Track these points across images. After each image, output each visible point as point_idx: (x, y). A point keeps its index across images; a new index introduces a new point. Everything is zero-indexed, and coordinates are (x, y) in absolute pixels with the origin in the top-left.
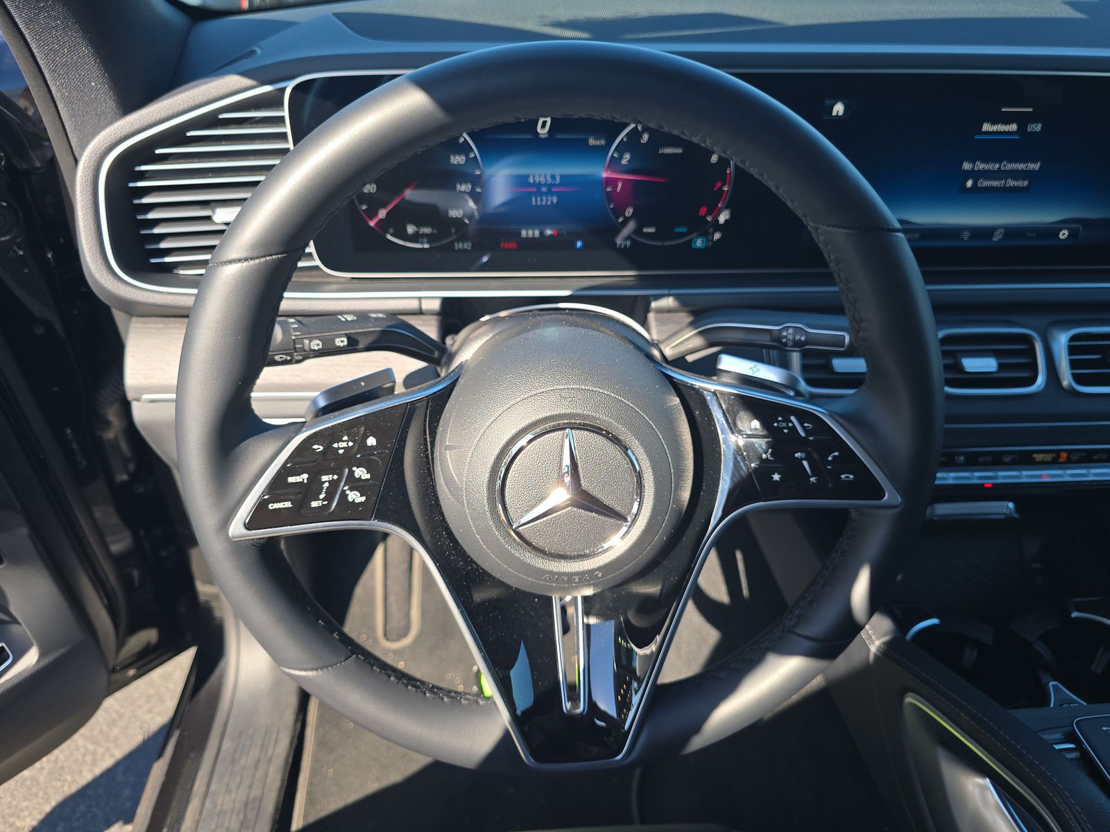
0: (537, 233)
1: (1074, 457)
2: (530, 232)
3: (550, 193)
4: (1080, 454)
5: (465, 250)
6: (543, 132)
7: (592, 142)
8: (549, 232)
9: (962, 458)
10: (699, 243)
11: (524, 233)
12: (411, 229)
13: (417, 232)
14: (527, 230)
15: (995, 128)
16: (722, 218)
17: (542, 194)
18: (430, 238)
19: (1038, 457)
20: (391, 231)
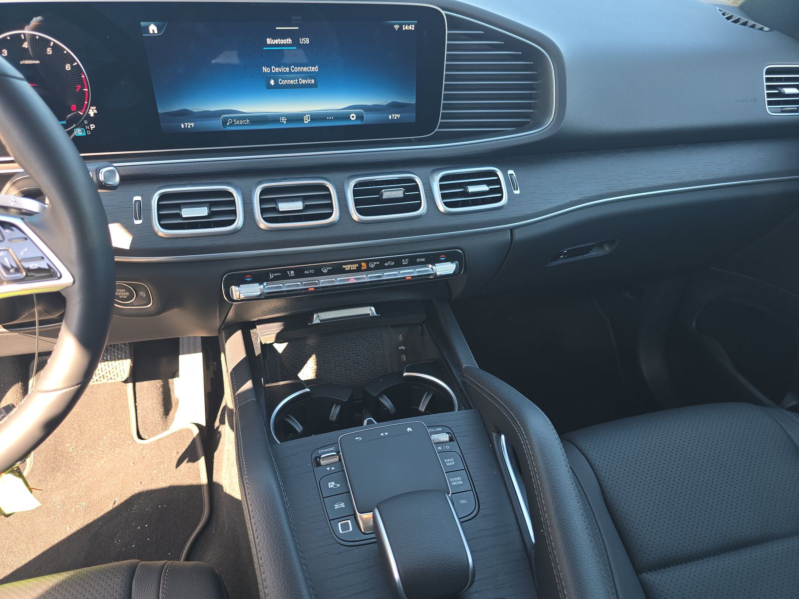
1: (372, 266)
4: (375, 263)
9: (292, 272)
10: (80, 132)
15: (276, 41)
16: (92, 112)
19: (347, 267)
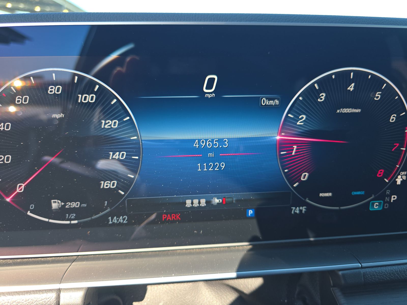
0: (203, 201)
2: (196, 201)
3: (216, 159)
5: (120, 224)
6: (209, 92)
7: (265, 102)
8: (216, 201)
10: (376, 206)
11: (188, 203)
12: (55, 205)
13: (63, 207)
14: (192, 199)
16: (401, 178)
17: (208, 160)
18: (79, 213)
20: (32, 207)
